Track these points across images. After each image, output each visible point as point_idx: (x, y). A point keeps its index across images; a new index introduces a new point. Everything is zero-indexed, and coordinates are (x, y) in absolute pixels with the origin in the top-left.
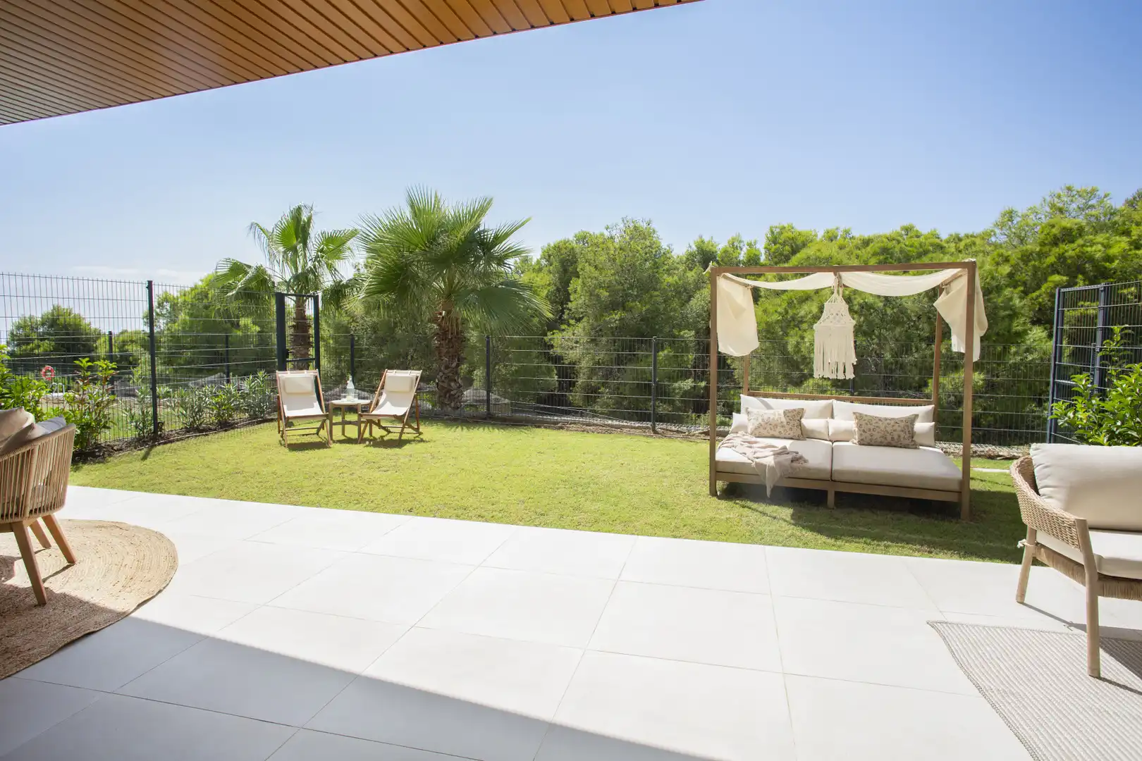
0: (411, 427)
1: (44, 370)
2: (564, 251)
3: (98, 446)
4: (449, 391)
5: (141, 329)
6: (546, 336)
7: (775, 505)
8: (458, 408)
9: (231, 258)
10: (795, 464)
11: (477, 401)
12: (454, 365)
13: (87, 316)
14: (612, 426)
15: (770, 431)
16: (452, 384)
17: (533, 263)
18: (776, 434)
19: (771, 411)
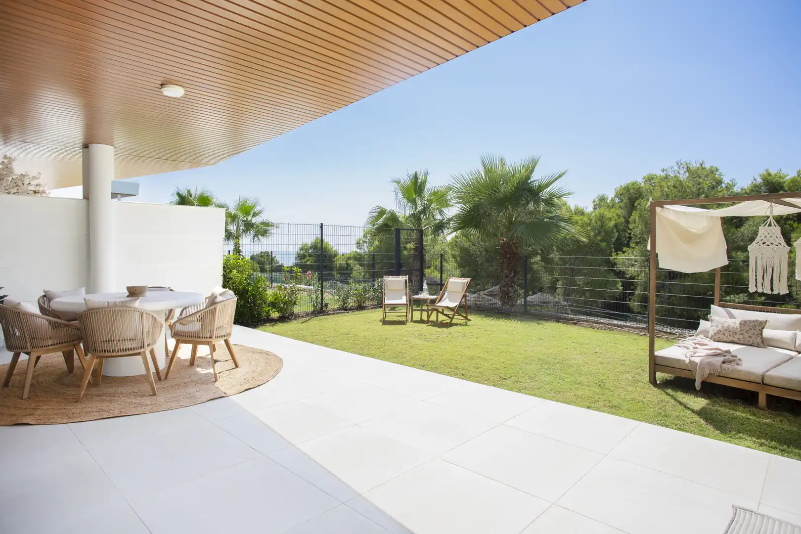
0: (460, 315)
1: (308, 273)
2: (632, 191)
3: (292, 314)
4: (508, 294)
5: (355, 250)
6: (612, 256)
7: (702, 397)
8: (514, 306)
9: (380, 206)
10: (725, 366)
11: (541, 302)
12: (512, 276)
13: (331, 243)
14: (615, 325)
15: (729, 337)
16: (510, 289)
17: (608, 201)
18: (736, 340)
19: (733, 320)
